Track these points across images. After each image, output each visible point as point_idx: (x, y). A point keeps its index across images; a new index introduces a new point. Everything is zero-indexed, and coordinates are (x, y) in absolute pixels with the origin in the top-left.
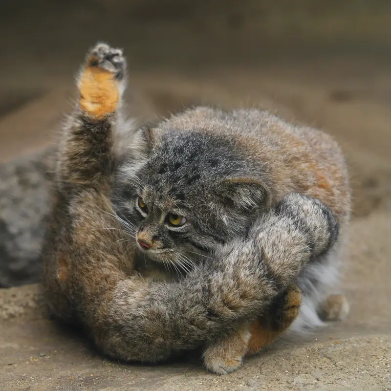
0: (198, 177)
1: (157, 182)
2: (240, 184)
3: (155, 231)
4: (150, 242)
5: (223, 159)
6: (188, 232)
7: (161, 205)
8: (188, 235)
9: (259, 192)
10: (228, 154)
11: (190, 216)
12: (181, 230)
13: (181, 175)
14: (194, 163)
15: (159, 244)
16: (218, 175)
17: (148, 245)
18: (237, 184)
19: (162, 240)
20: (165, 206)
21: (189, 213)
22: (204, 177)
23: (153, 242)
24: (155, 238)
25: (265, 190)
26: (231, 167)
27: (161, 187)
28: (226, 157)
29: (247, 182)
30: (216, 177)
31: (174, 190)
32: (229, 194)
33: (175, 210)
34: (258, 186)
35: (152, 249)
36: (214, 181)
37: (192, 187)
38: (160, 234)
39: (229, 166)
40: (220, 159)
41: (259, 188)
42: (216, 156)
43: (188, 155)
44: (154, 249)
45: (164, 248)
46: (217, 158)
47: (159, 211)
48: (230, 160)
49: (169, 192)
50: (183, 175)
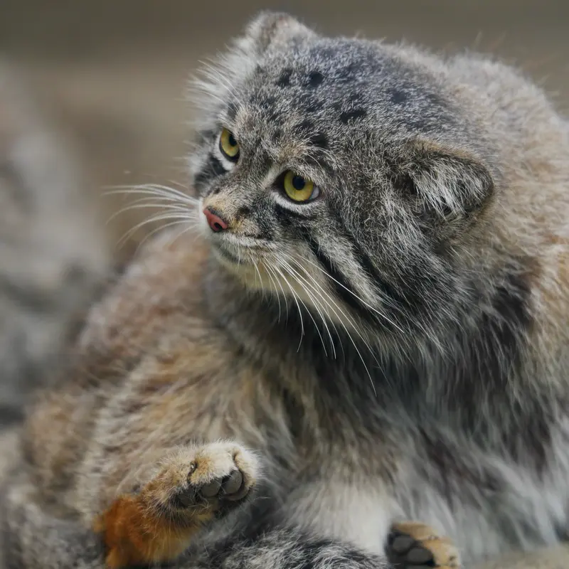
0: (361, 113)
1: (272, 101)
2: (443, 156)
3: (247, 198)
4: (230, 216)
5: (418, 95)
6: (313, 218)
7: (275, 152)
8: (312, 224)
9: (478, 183)
10: (429, 89)
11: (329, 186)
12: (304, 211)
13: (325, 101)
14: (354, 87)
15: (249, 225)
16: (404, 125)
17: (227, 222)
18: (438, 155)
19: (258, 220)
20: (283, 155)
21: (330, 181)
22: (374, 117)
23: (238, 219)
24: (244, 212)
25: (491, 182)
26: (433, 115)
27: (280, 113)
28: (424, 94)
29: (459, 156)
30: (399, 126)
31: (307, 125)
32: (413, 167)
33: (301, 167)
34: (480, 171)
35: (233, 233)
36: (393, 133)
37: (347, 129)
38: (256, 208)
39: (429, 112)
40: (412, 93)
41: (482, 176)
42: (404, 86)
43: (343, 64)
44: (237, 234)
45: (259, 237)
46: (406, 91)
47: (267, 162)
48: (433, 102)
49: (297, 126)
50: (329, 102)
